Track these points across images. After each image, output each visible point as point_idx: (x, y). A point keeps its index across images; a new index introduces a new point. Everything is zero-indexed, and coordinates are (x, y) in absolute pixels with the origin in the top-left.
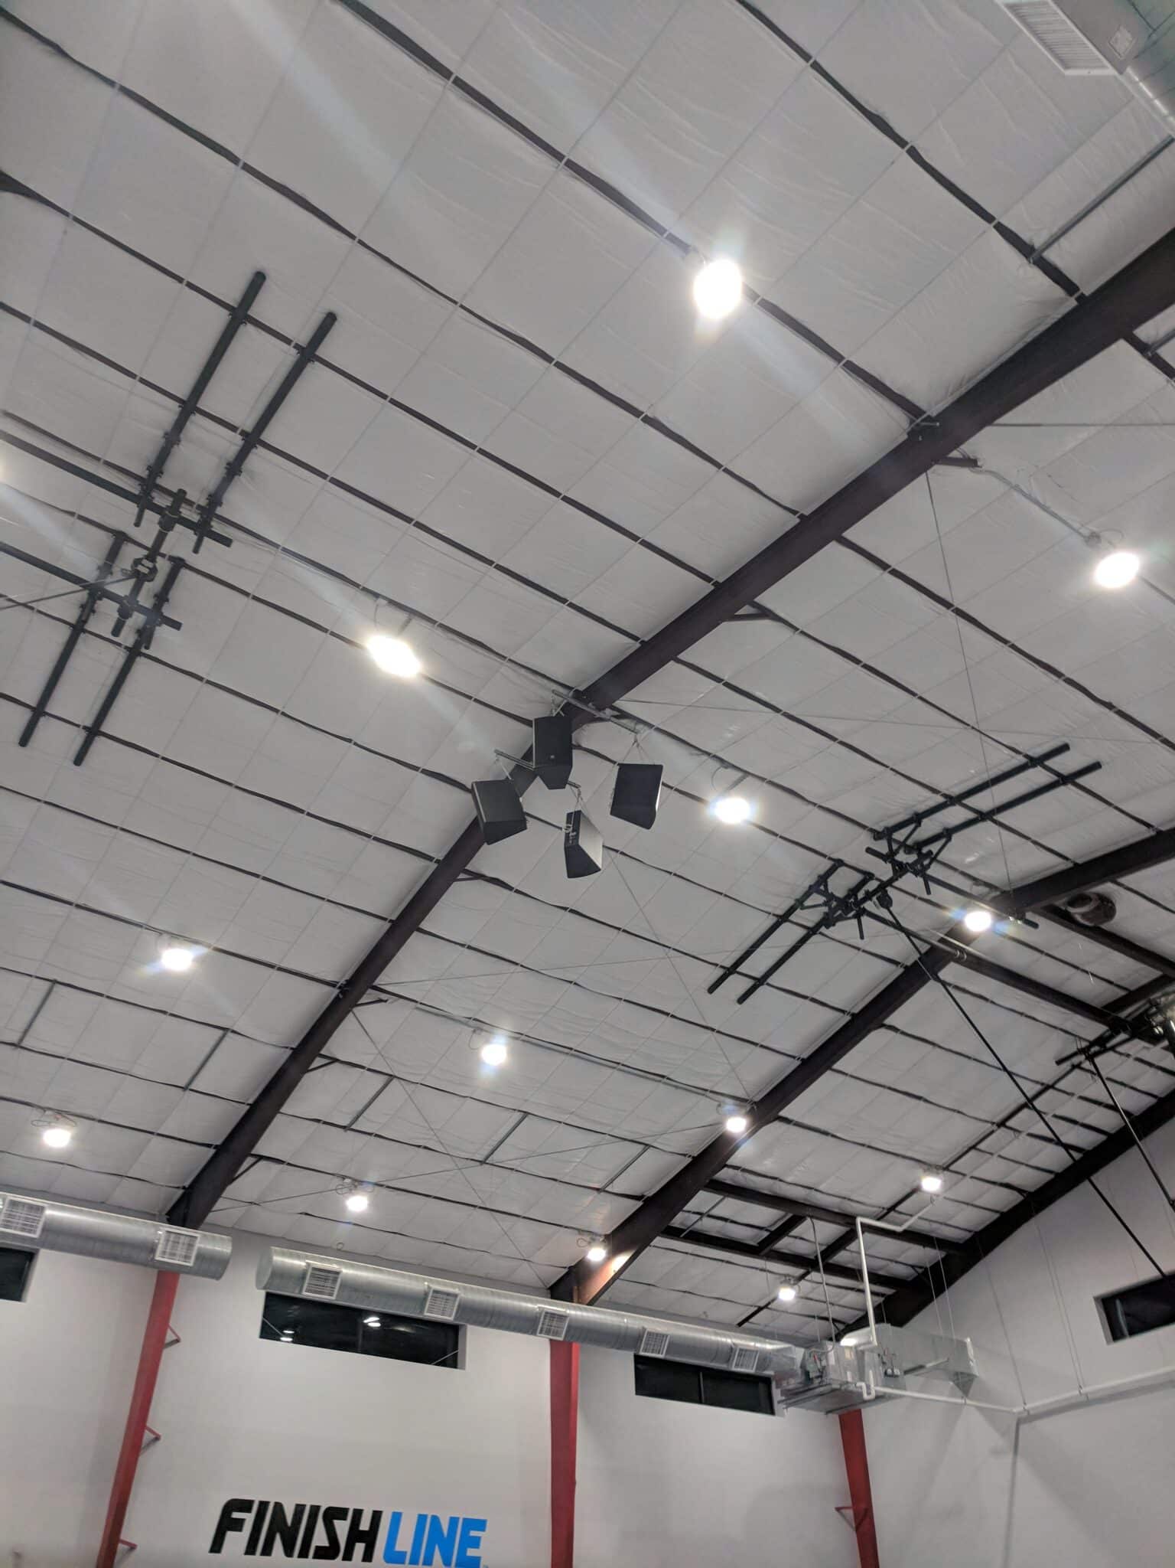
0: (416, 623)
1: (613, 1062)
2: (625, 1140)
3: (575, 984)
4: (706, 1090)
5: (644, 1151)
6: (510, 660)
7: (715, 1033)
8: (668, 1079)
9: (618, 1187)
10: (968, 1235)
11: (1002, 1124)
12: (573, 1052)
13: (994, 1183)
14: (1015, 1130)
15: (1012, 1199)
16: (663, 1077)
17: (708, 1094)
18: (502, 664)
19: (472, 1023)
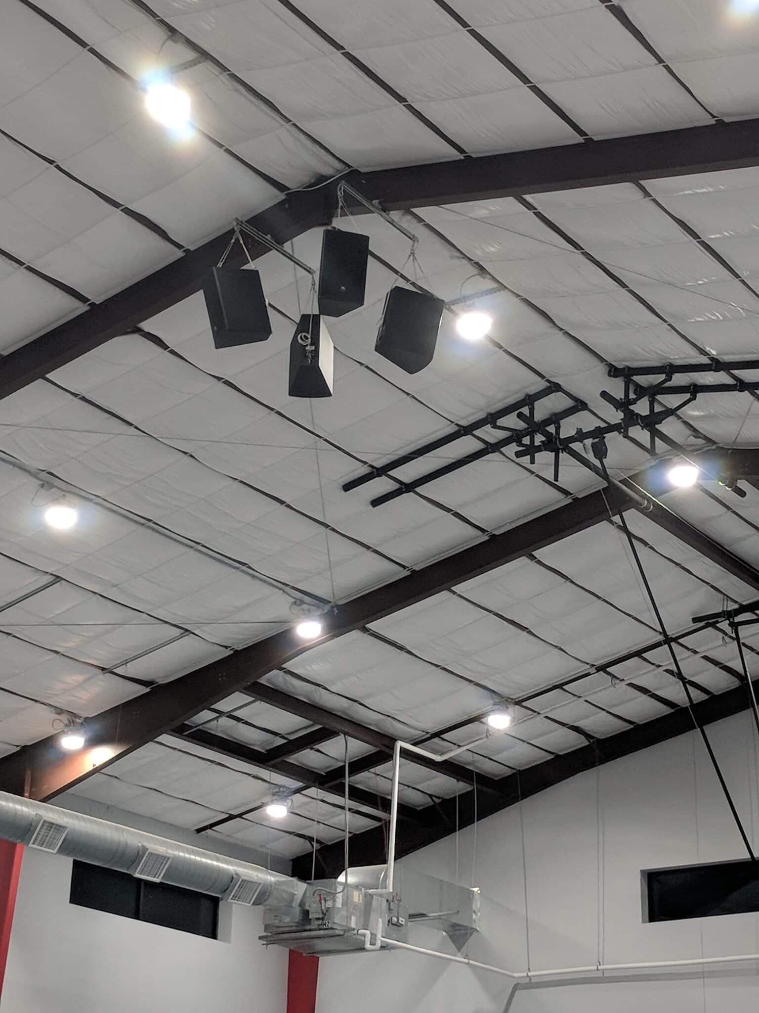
0: (206, 67)
1: (194, 542)
2: (166, 622)
3: (192, 456)
4: (287, 585)
5: (181, 636)
6: (294, 125)
7: (328, 530)
8: (250, 568)
9: (130, 670)
10: (509, 772)
11: (602, 668)
12: (151, 524)
13: (563, 724)
14: (614, 677)
15: (576, 742)
16: (244, 564)
17: (287, 589)
18: (282, 125)
19: (44, 475)
